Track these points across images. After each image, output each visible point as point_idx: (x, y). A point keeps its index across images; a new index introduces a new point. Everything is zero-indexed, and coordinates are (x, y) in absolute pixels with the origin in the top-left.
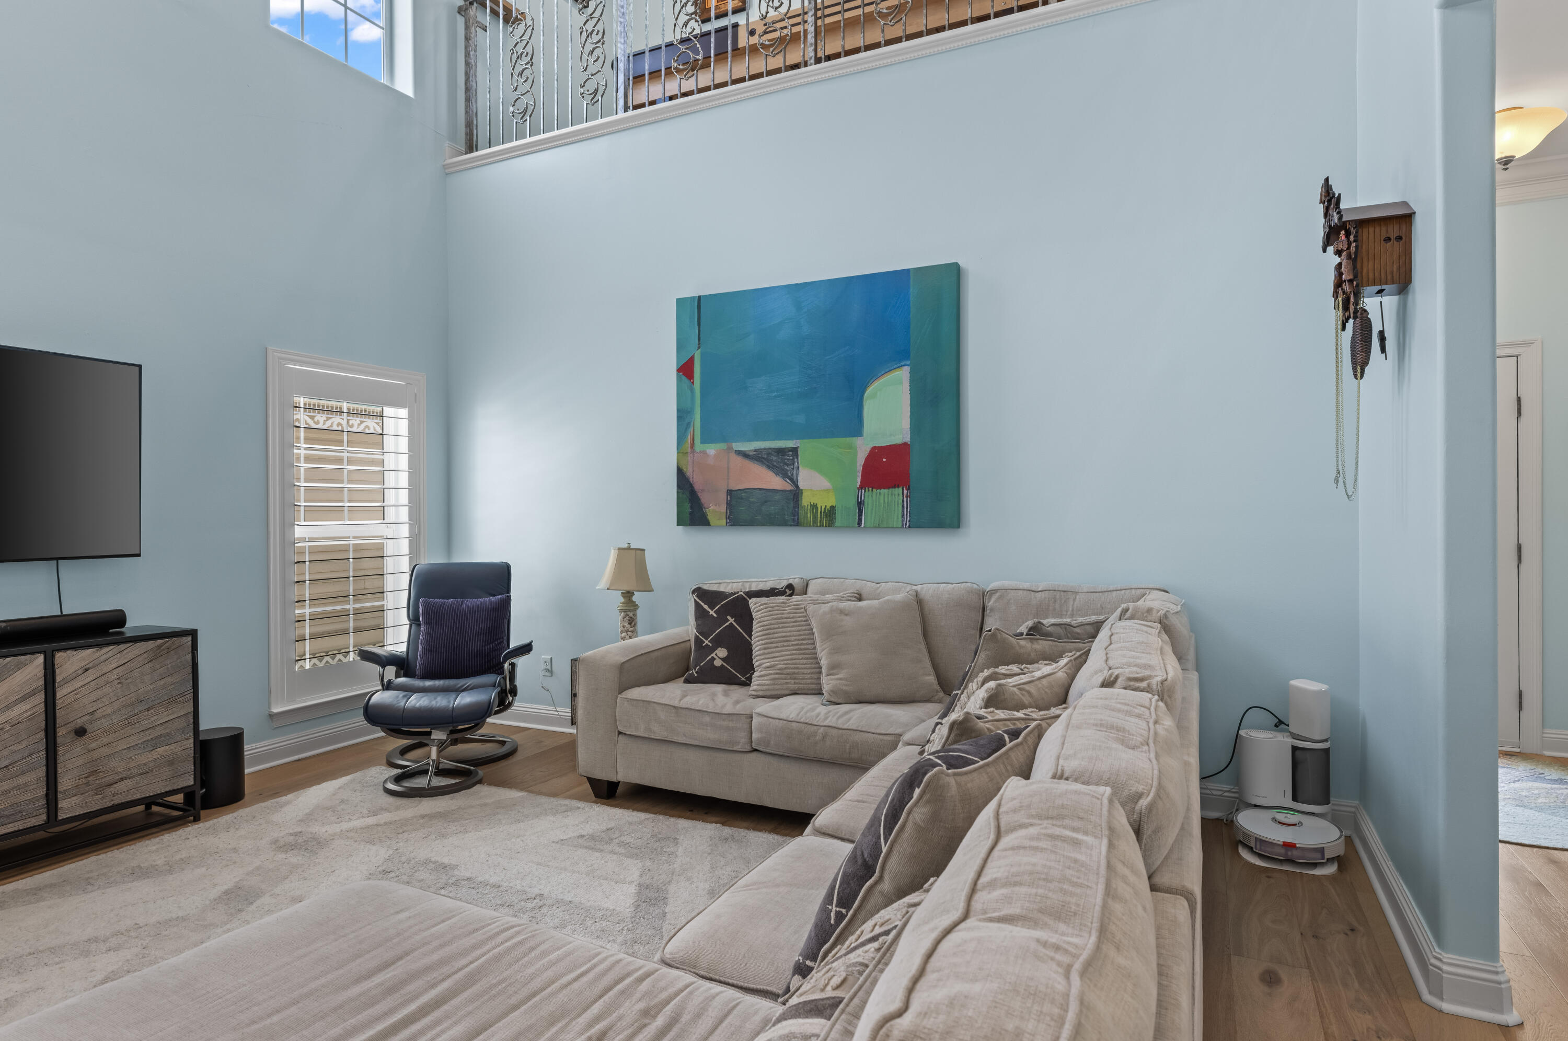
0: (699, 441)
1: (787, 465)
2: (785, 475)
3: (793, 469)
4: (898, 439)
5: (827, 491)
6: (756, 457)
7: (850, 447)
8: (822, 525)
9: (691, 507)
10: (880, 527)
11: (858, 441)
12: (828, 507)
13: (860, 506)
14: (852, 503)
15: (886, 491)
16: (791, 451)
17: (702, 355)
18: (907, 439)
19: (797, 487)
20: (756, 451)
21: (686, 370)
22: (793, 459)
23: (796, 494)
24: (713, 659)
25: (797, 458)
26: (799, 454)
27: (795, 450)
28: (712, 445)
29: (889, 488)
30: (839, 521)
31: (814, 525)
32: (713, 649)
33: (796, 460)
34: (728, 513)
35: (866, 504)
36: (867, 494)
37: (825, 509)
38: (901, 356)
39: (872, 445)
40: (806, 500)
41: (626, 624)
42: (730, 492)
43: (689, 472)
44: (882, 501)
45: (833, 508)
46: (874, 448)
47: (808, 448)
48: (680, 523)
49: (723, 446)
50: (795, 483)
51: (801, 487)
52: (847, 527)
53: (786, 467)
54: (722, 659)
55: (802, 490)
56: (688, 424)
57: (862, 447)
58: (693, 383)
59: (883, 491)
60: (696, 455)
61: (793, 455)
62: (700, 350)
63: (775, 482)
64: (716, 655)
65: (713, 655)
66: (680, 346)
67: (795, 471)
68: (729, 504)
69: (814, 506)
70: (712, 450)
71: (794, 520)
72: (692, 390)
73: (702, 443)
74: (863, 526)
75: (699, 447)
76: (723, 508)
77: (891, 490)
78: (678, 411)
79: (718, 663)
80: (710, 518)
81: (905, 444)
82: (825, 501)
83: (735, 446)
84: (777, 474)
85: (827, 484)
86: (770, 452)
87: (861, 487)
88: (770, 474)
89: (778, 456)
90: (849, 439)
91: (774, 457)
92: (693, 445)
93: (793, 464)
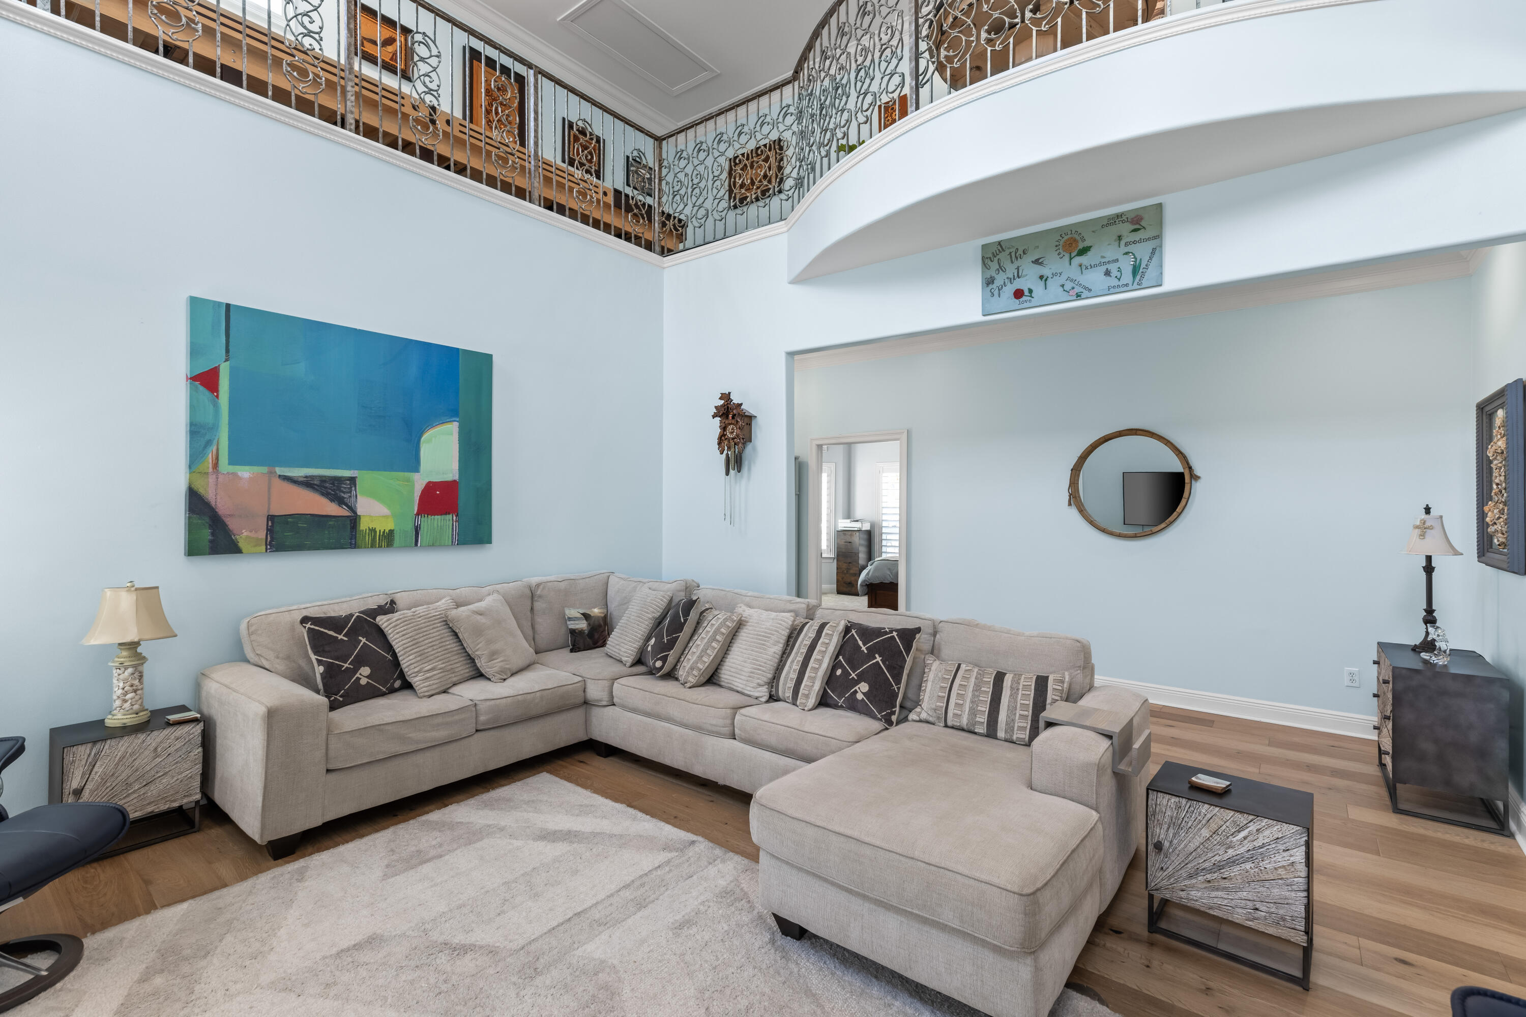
0: (227, 461)
1: (344, 493)
2: (341, 502)
3: (350, 497)
4: (449, 477)
5: (386, 517)
6: (308, 483)
7: (408, 480)
8: (380, 546)
9: (213, 534)
10: (434, 545)
11: (415, 476)
12: (387, 531)
13: (417, 530)
14: (410, 527)
15: (439, 517)
16: (348, 480)
17: (232, 368)
18: (456, 478)
19: (355, 512)
20: (306, 477)
21: (204, 380)
22: (351, 487)
23: (354, 520)
25: (355, 487)
26: (357, 483)
27: (353, 480)
28: (247, 468)
29: (441, 515)
30: (396, 543)
31: (372, 547)
33: (353, 488)
34: (269, 539)
35: (422, 527)
36: (423, 519)
37: (384, 532)
38: (453, 413)
39: (428, 481)
40: (364, 525)
42: (271, 518)
43: (209, 493)
44: (436, 525)
45: (391, 532)
46: (430, 482)
47: (365, 479)
48: (193, 550)
49: (264, 470)
50: (352, 509)
51: (359, 512)
52: (405, 547)
53: (343, 495)
55: (360, 516)
56: (209, 443)
57: (419, 481)
58: (217, 397)
59: (436, 517)
60: (220, 476)
61: (350, 484)
62: (228, 363)
63: (331, 509)
66: (195, 351)
67: (353, 499)
68: (270, 530)
69: (373, 531)
70: (245, 472)
71: (351, 544)
72: (216, 406)
73: (232, 462)
74: (419, 545)
75: (225, 468)
76: (262, 534)
77: (443, 516)
78: (191, 426)
80: (242, 544)
81: (455, 481)
82: (384, 526)
83: (279, 471)
84: (332, 500)
85: (385, 511)
86: (323, 480)
87: (418, 514)
88: (324, 501)
89: (333, 484)
90: (407, 474)
91: (327, 485)
92: (216, 465)
93: (350, 492)
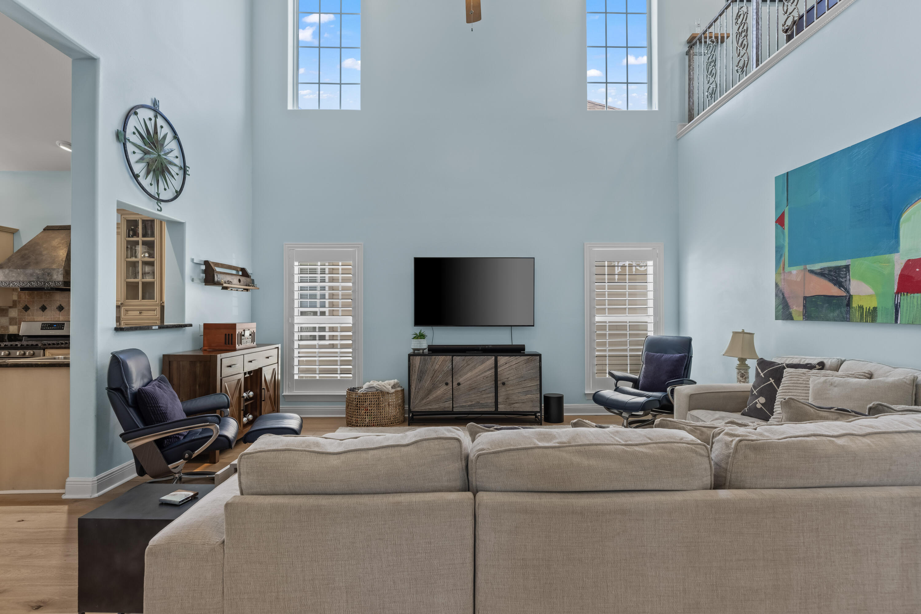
0: (787, 265)
1: (842, 278)
2: (840, 285)
3: (846, 281)
5: (871, 296)
6: (822, 274)
7: (889, 261)
8: (867, 322)
9: (782, 308)
11: (895, 257)
12: (871, 308)
13: (897, 308)
14: (890, 305)
16: (845, 268)
17: (789, 209)
19: (849, 293)
20: (821, 269)
21: (780, 221)
22: (846, 274)
24: (756, 403)
25: (849, 272)
26: (850, 270)
27: (847, 267)
28: (795, 268)
30: (879, 319)
31: (860, 321)
32: (757, 397)
33: (848, 274)
34: (804, 312)
35: (901, 305)
36: (902, 297)
37: (869, 309)
39: (907, 259)
40: (855, 304)
41: (739, 377)
42: (805, 298)
43: (782, 285)
44: (916, 304)
45: (875, 309)
46: (909, 260)
47: (855, 265)
48: (777, 317)
49: (801, 267)
50: (848, 290)
51: (852, 292)
52: (884, 324)
53: (841, 280)
54: (762, 404)
55: (852, 295)
56: (782, 256)
57: (899, 261)
58: (784, 229)
59: (916, 295)
60: (785, 274)
61: (846, 271)
62: (788, 206)
63: (835, 291)
64: (758, 401)
65: (757, 400)
66: (777, 207)
67: (847, 282)
68: (805, 306)
69: (861, 307)
70: (793, 271)
71: (848, 318)
72: (784, 234)
73: (789, 266)
74: (899, 322)
75: (787, 269)
76: (801, 309)
78: (776, 247)
79: (759, 406)
80: (793, 315)
82: (870, 304)
83: (810, 267)
84: (835, 285)
85: (871, 291)
86: (830, 269)
87: (898, 292)
88: (831, 285)
89: (835, 272)
90: (887, 256)
91: (832, 273)
92: (784, 268)
93: (846, 277)
